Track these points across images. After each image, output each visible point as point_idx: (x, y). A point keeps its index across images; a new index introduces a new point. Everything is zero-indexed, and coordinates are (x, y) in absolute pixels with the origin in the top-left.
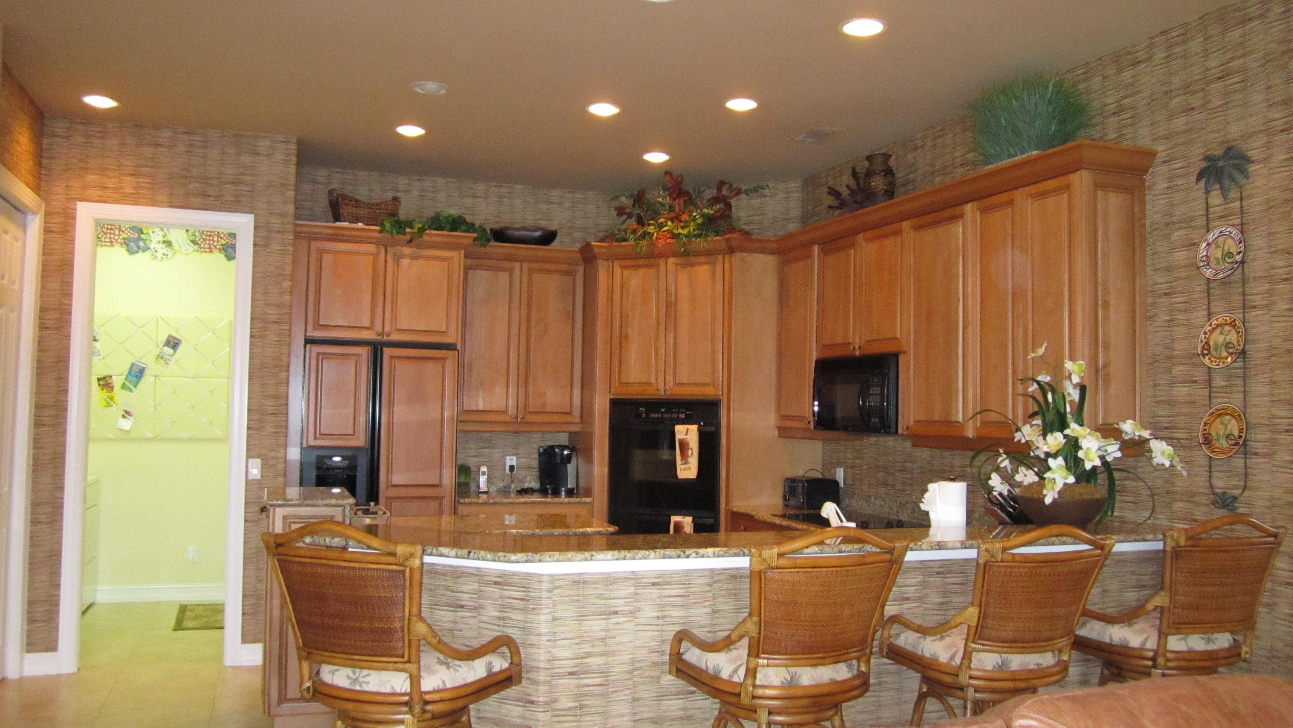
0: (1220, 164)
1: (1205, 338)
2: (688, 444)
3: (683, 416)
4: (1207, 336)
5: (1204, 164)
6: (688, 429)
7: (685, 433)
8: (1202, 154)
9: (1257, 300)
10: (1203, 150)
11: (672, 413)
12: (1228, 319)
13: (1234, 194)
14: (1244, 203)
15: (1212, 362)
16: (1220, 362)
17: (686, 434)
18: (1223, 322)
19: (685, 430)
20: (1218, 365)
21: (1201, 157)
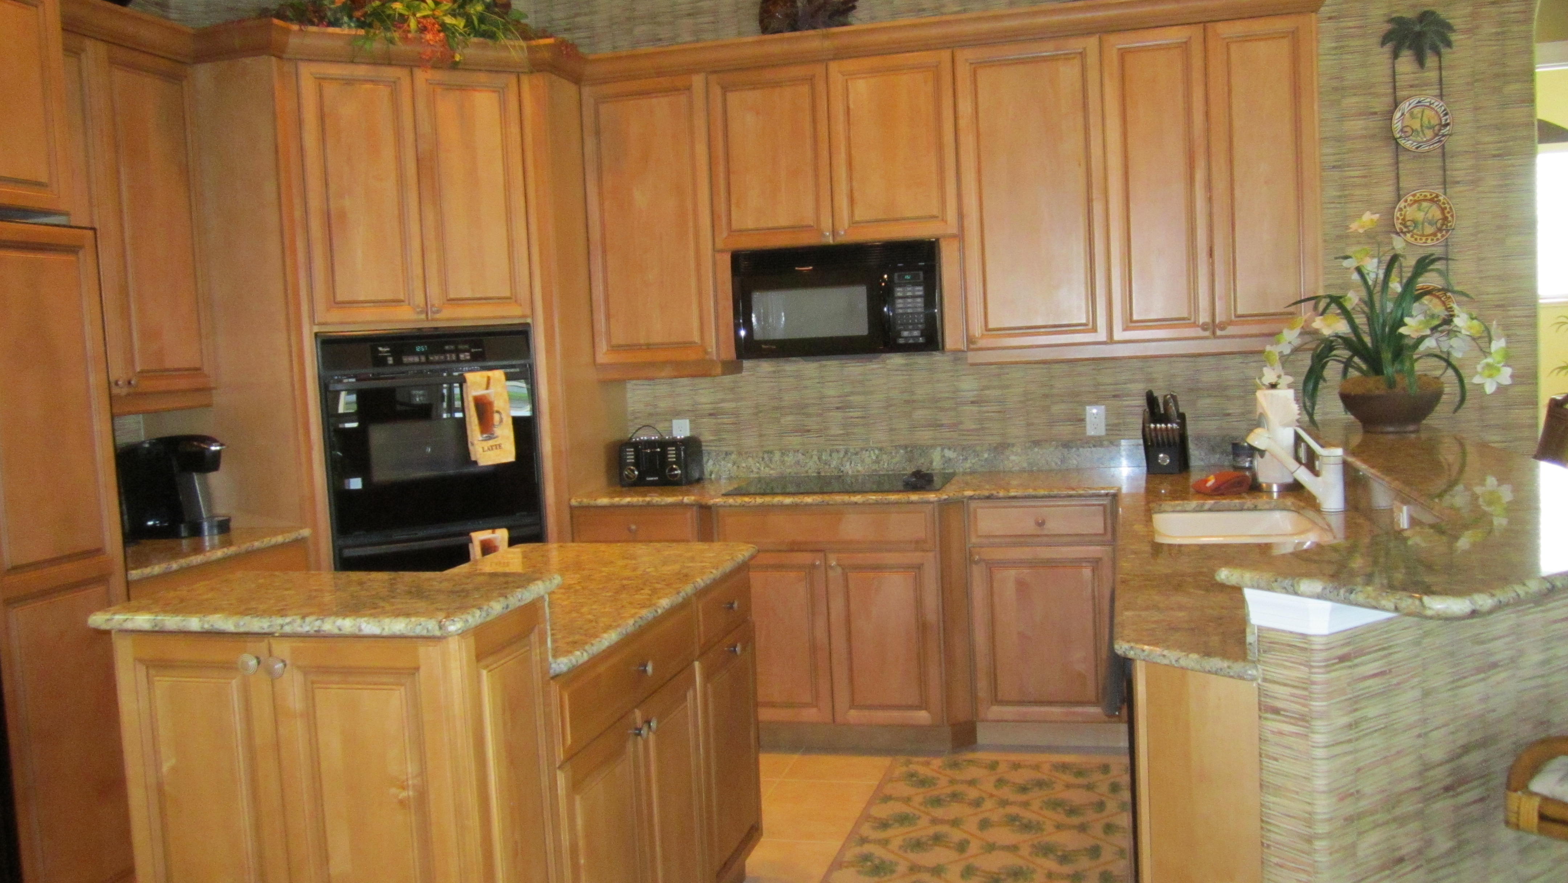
0: (1417, 28)
1: (1401, 215)
2: (490, 404)
3: (467, 356)
4: (1403, 213)
5: (1387, 27)
6: (489, 379)
7: (484, 386)
8: (1385, 15)
9: (1459, 175)
10: (1386, 11)
11: (444, 352)
12: (1428, 194)
13: (1431, 61)
14: (1444, 73)
15: (1416, 239)
16: (1427, 239)
17: (487, 388)
18: (1422, 198)
19: (485, 380)
20: (1425, 243)
21: (1386, 18)
